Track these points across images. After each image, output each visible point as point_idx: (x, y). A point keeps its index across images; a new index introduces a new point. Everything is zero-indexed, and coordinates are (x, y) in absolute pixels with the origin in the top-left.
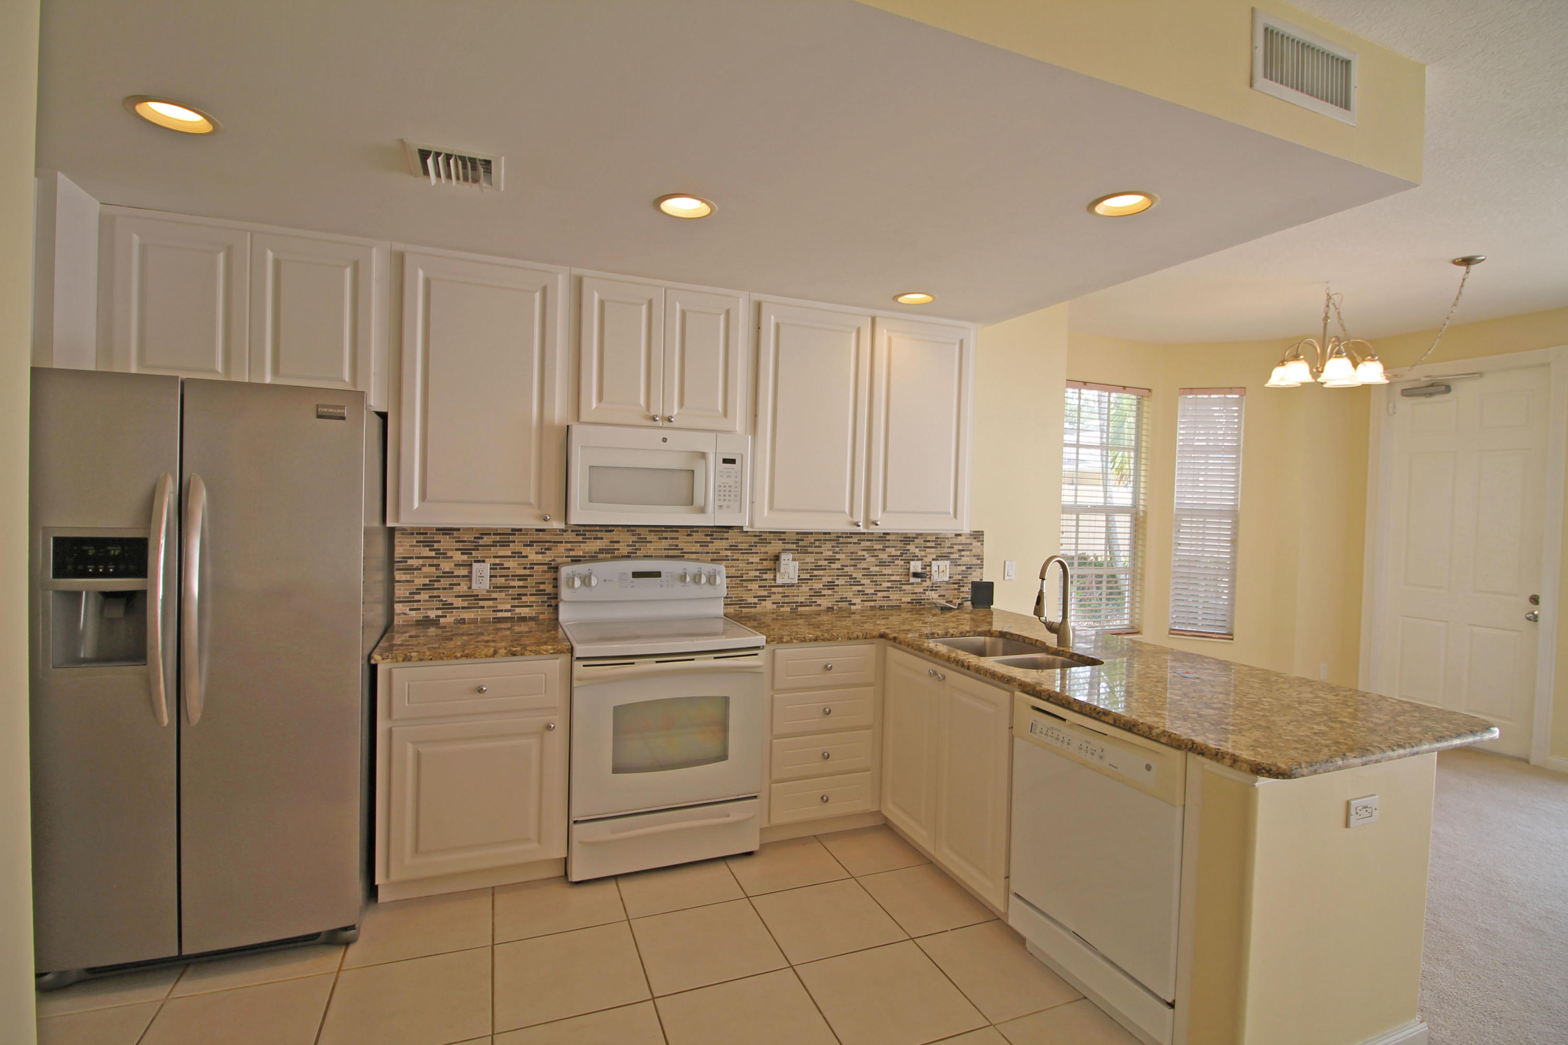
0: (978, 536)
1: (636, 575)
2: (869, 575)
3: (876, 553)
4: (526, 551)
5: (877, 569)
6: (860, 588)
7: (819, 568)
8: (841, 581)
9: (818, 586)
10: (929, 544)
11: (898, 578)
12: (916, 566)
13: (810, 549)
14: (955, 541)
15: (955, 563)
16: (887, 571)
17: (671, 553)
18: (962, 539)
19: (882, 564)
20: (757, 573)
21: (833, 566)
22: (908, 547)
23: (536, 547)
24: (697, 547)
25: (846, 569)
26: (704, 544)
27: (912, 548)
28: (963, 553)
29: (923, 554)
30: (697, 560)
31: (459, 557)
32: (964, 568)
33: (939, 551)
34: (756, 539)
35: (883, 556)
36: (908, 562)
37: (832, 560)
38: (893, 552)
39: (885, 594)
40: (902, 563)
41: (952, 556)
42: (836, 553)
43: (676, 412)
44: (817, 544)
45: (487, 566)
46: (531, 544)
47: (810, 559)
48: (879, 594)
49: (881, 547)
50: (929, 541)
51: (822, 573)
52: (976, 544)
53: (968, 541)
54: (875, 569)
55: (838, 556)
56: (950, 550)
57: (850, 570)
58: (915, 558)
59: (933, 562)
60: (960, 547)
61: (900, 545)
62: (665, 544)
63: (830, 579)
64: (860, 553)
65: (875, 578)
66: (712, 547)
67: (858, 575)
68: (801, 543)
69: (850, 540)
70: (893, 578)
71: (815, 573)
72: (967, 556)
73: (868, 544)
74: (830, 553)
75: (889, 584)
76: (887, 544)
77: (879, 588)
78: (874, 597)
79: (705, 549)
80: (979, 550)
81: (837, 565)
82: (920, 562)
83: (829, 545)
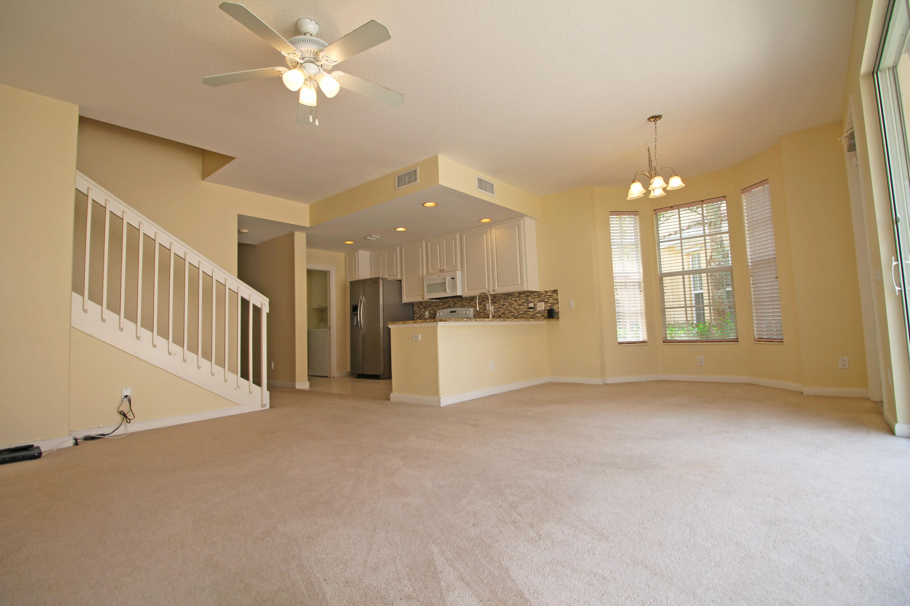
0: (555, 291)
1: (451, 312)
2: (515, 309)
3: (517, 302)
4: (435, 308)
5: (518, 307)
6: (513, 314)
7: (500, 308)
8: (507, 312)
9: (500, 314)
10: (535, 297)
11: (525, 310)
12: (531, 305)
13: (496, 302)
14: (546, 295)
15: (546, 302)
16: (521, 307)
17: (462, 306)
18: (549, 294)
19: (520, 305)
20: (483, 311)
21: (504, 307)
22: (528, 298)
23: (436, 307)
24: (467, 304)
25: (508, 308)
26: (469, 303)
27: (529, 299)
28: (549, 299)
29: (534, 300)
30: (468, 307)
31: (423, 310)
32: (550, 305)
33: (540, 299)
34: (482, 300)
35: (520, 302)
36: (528, 304)
37: (503, 305)
38: (523, 300)
39: (521, 315)
40: (527, 304)
41: (545, 300)
42: (505, 302)
43: (445, 268)
44: (499, 300)
45: (428, 312)
46: (435, 306)
47: (497, 305)
48: (519, 316)
49: (519, 299)
50: (535, 296)
51: (501, 309)
52: (555, 295)
53: (551, 294)
54: (517, 307)
55: (505, 304)
56: (544, 298)
57: (509, 308)
58: (531, 302)
59: (538, 303)
60: (548, 297)
61: (525, 298)
62: (460, 304)
63: (503, 311)
64: (512, 302)
65: (517, 310)
66: (471, 304)
67: (512, 309)
68: (494, 300)
69: (508, 298)
70: (524, 310)
71: (499, 309)
72: (552, 300)
73: (515, 298)
74: (503, 303)
75: (523, 312)
76: (521, 298)
77: (519, 314)
78: (518, 317)
79: (469, 304)
80: (556, 297)
81: (505, 307)
82: (533, 304)
83: (502, 300)
